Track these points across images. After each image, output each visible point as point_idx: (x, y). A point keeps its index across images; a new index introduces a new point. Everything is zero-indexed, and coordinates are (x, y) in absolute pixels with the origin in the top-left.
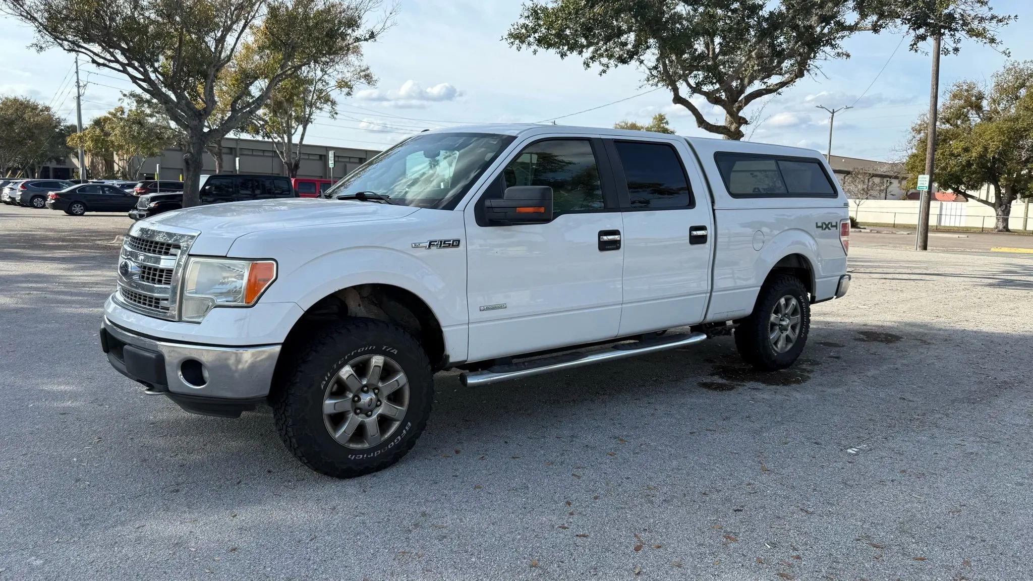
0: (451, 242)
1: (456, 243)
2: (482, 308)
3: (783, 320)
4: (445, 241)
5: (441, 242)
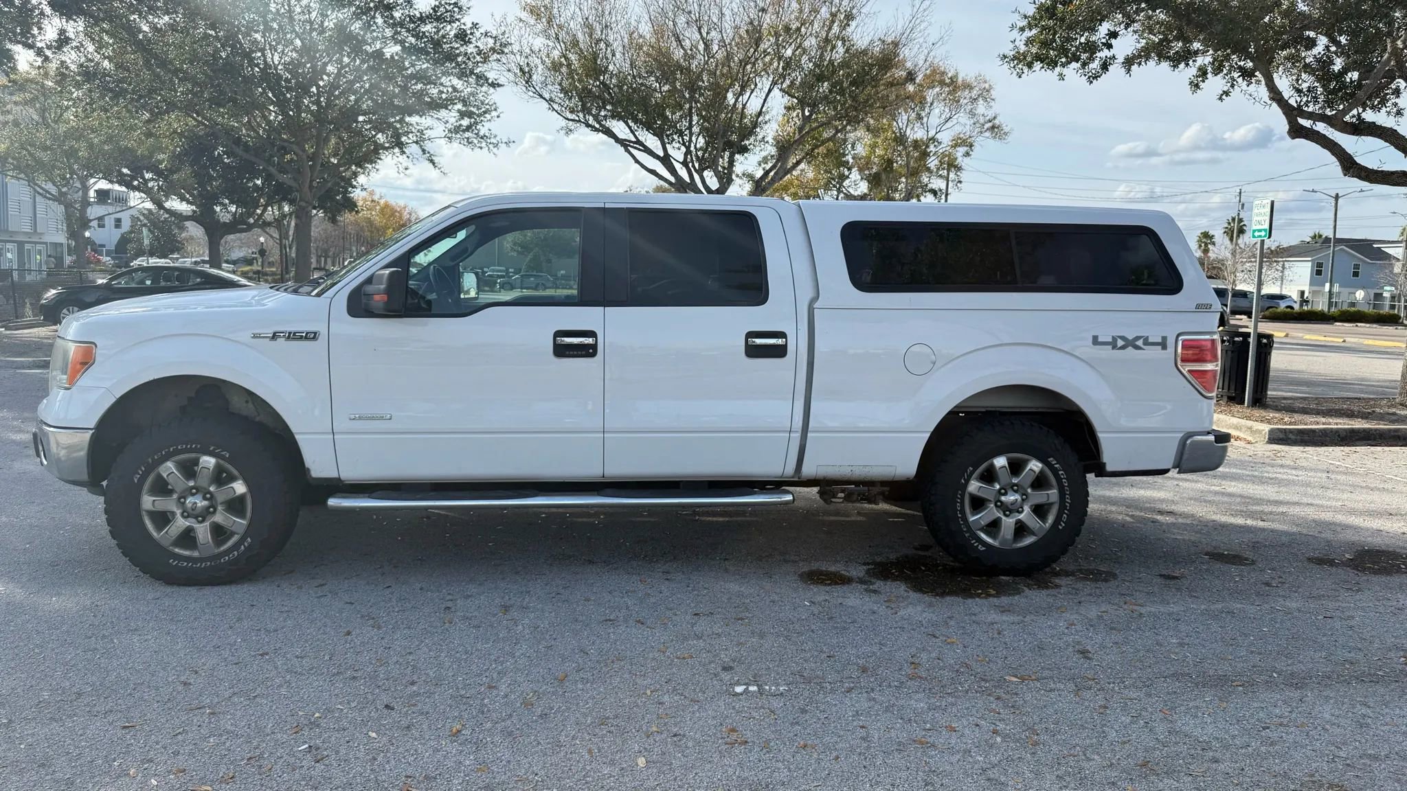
0: (304, 335)
1: (312, 336)
2: (353, 417)
3: (1005, 494)
4: (295, 333)
5: (290, 333)
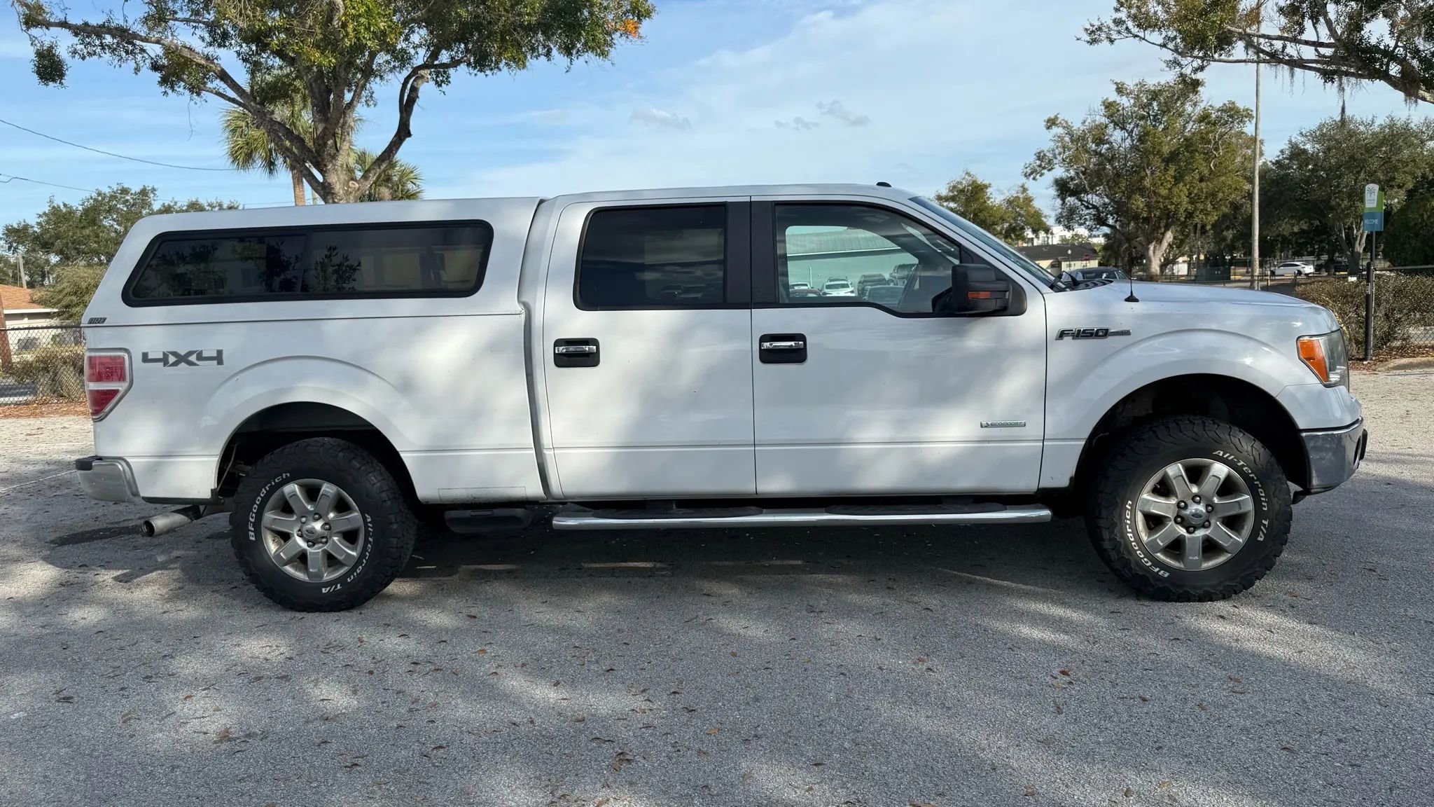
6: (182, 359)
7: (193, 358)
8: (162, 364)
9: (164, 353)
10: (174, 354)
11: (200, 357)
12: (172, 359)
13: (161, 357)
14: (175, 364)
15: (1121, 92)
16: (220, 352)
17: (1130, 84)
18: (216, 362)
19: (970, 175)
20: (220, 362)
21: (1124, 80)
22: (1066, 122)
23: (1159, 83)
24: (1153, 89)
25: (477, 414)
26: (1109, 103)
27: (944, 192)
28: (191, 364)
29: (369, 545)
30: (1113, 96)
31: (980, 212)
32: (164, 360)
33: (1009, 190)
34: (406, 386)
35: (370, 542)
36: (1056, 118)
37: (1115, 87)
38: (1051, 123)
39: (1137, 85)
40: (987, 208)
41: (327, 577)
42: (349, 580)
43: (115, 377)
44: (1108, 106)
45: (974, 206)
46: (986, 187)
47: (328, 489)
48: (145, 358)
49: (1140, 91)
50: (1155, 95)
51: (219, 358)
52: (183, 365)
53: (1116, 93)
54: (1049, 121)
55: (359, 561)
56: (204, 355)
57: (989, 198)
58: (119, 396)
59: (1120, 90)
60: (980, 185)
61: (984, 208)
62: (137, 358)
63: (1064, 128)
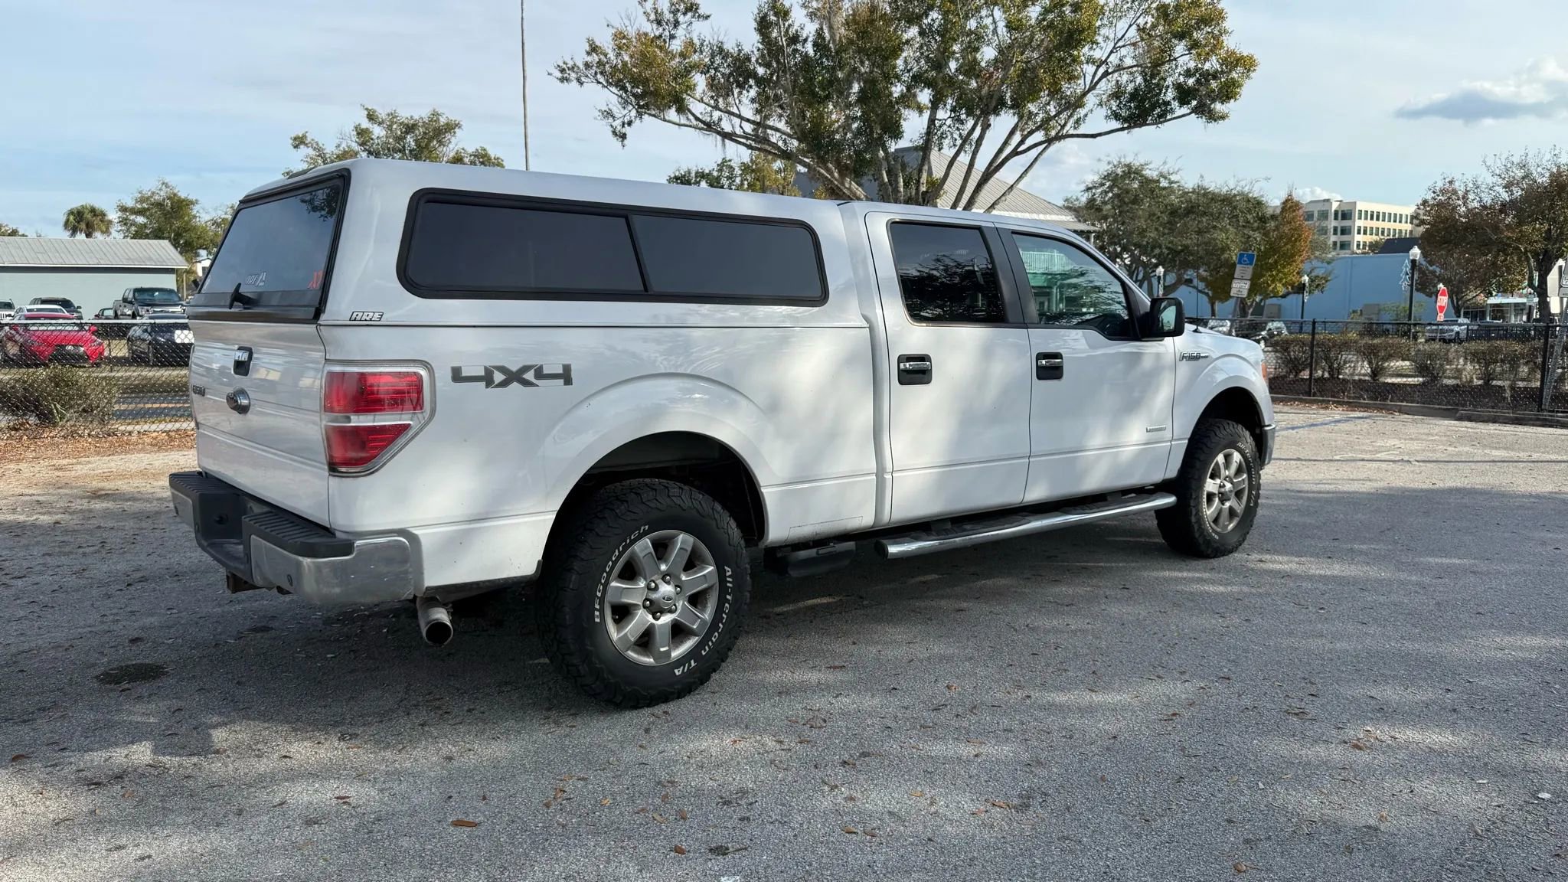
6: (514, 377)
7: (530, 376)
8: (483, 384)
9: (486, 369)
10: (502, 369)
11: (540, 374)
12: (498, 377)
13: (482, 373)
14: (503, 384)
15: (373, 119)
16: (567, 369)
17: (382, 113)
18: (562, 381)
19: (167, 186)
20: (568, 381)
21: (374, 108)
22: (317, 144)
23: (412, 117)
24: (406, 121)
25: (833, 436)
26: (362, 130)
27: (130, 204)
28: (527, 383)
29: (727, 605)
30: (365, 124)
31: (186, 231)
32: (487, 379)
33: (216, 210)
34: (773, 407)
35: (728, 601)
36: (305, 136)
37: (366, 113)
38: (299, 141)
39: (389, 115)
40: (195, 228)
41: (677, 653)
42: (704, 653)
43: (408, 404)
44: (362, 133)
45: (177, 224)
46: (192, 203)
47: (683, 540)
48: (457, 376)
49: (392, 123)
50: (410, 128)
51: (566, 376)
52: (515, 385)
53: (367, 120)
54: (295, 139)
55: (713, 626)
56: (546, 371)
57: (195, 217)
58: (411, 433)
59: (371, 117)
60: (184, 200)
61: (188, 228)
62: (443, 376)
63: (315, 149)
